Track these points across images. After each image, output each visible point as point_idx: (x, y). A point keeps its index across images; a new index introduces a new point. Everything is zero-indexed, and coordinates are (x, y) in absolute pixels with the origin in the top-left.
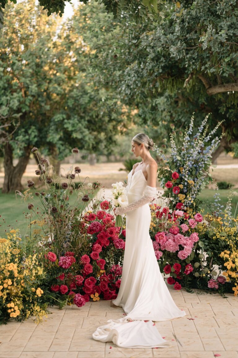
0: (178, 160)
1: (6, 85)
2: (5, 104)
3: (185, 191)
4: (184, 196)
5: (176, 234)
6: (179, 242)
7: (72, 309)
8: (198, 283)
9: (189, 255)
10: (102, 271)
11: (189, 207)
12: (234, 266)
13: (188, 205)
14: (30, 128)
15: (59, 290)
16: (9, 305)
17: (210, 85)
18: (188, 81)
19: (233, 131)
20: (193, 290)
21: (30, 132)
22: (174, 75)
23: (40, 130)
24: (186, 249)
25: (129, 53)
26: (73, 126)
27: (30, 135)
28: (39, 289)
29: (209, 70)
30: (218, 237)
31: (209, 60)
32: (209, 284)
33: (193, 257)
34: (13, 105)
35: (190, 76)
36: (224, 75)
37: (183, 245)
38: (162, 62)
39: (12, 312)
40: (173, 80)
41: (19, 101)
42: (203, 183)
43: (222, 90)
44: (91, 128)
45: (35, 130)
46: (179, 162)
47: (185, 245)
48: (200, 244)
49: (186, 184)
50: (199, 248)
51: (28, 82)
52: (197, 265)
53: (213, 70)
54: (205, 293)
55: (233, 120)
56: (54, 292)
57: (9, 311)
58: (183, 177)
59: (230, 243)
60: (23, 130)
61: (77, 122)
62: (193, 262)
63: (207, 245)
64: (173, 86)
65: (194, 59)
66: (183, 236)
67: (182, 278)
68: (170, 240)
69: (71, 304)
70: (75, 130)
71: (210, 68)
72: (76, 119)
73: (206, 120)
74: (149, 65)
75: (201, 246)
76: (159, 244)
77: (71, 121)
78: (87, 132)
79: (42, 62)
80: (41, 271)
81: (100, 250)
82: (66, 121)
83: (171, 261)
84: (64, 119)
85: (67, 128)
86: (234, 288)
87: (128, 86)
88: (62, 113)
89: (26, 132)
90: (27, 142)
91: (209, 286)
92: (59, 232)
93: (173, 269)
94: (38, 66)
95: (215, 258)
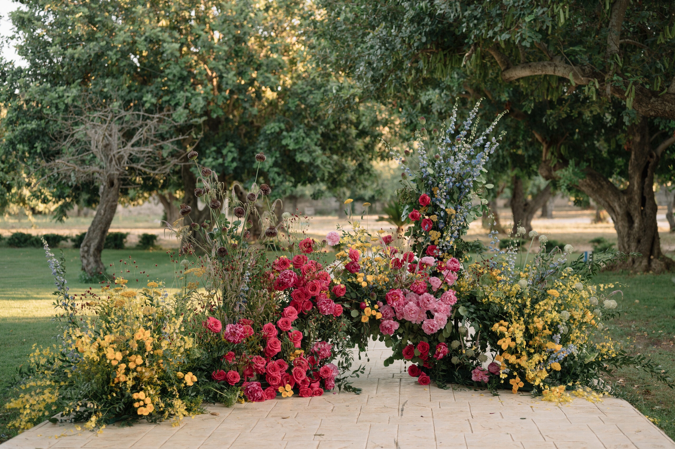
0: (429, 175)
1: (185, 73)
2: (184, 104)
3: (441, 226)
4: (439, 234)
5: (422, 294)
6: (426, 307)
7: (245, 409)
8: (457, 374)
9: (443, 328)
10: (298, 352)
11: (448, 252)
12: (513, 345)
13: (445, 248)
14: (225, 146)
15: (226, 379)
16: (135, 396)
17: (508, 64)
18: (470, 56)
19: (560, 150)
20: (448, 385)
21: (225, 152)
22: (448, 47)
23: (242, 150)
24: (437, 318)
25: (375, 10)
26: (297, 141)
27: (224, 157)
28: (190, 374)
29: (500, 36)
30: (491, 300)
31: (500, 20)
32: (473, 375)
33: (449, 331)
34: (196, 106)
35: (472, 47)
36: (524, 44)
37: (433, 312)
38: (427, 24)
39: (140, 406)
40: (445, 55)
41: (205, 99)
42: (471, 213)
43: (526, 73)
44: (327, 147)
45: (233, 149)
46: (431, 178)
47: (436, 311)
48: (461, 310)
49: (442, 214)
50: (459, 318)
51: (221, 67)
52: (455, 344)
53: (505, 36)
54: (467, 390)
55: (553, 127)
56: (217, 381)
57: (136, 405)
58: (438, 203)
59: (508, 308)
60: (214, 148)
61: (303, 135)
62: (450, 340)
63: (472, 313)
64: (445, 65)
65: (475, 18)
66: (432, 296)
67: (432, 366)
68: (411, 303)
69: (243, 402)
70: (300, 148)
71: (502, 31)
72: (301, 131)
73: (476, 109)
74: (406, 31)
75: (462, 314)
76: (393, 308)
77: (293, 134)
78: (319, 151)
79: (245, 34)
80: (190, 343)
81: (295, 316)
82: (285, 133)
83: (414, 338)
84: (282, 131)
85: (287, 145)
86: (513, 380)
87: (370, 64)
88: (279, 121)
89: (219, 152)
90: (221, 169)
91: (474, 378)
92: (229, 288)
93: (417, 352)
94: (239, 40)
95: (485, 334)
